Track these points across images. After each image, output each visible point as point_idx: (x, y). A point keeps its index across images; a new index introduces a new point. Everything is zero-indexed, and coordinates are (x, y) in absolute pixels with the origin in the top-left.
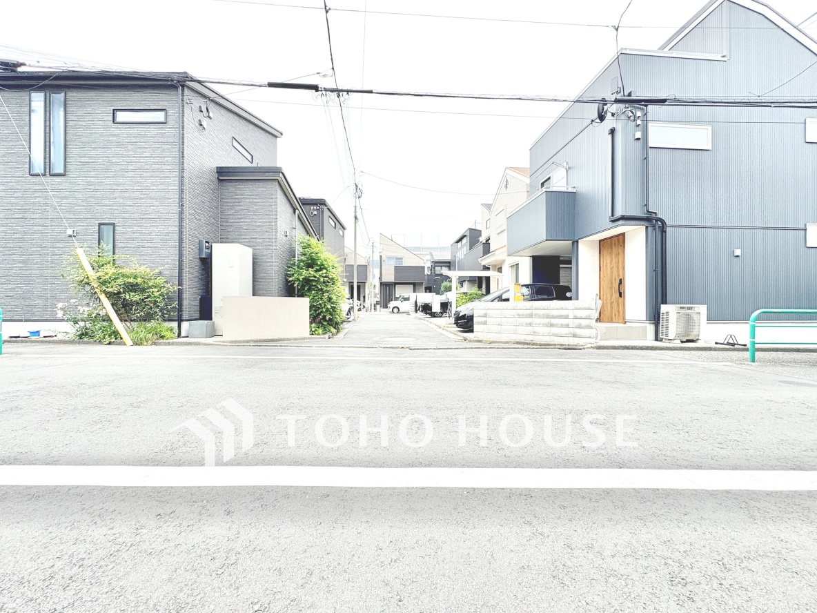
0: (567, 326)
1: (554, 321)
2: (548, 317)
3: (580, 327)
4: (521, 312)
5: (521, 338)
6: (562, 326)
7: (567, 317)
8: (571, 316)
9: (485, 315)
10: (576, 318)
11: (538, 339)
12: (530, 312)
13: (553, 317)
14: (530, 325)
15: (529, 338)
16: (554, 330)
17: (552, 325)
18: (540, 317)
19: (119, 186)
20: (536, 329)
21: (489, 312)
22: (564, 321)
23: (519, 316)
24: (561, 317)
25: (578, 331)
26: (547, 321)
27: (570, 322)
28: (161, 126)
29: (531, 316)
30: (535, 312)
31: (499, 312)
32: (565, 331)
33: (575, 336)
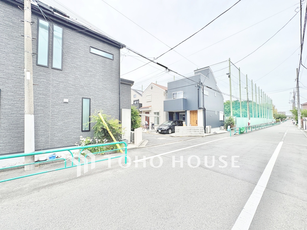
0: (199, 132)
1: (196, 131)
2: (194, 130)
3: (201, 132)
4: (188, 129)
5: (188, 135)
6: (198, 132)
7: (198, 130)
8: (199, 129)
9: (179, 130)
10: (200, 130)
11: (192, 135)
12: (190, 129)
13: (196, 130)
14: (190, 132)
15: (190, 135)
16: (196, 133)
17: (195, 132)
18: (192, 130)
19: (93, 81)
20: (192, 133)
21: (180, 129)
22: (198, 131)
23: (188, 130)
24: (197, 130)
25: (201, 133)
26: (194, 131)
27: (199, 131)
28: (111, 60)
29: (190, 130)
30: (191, 129)
31: (182, 129)
32: (198, 133)
33: (200, 134)
